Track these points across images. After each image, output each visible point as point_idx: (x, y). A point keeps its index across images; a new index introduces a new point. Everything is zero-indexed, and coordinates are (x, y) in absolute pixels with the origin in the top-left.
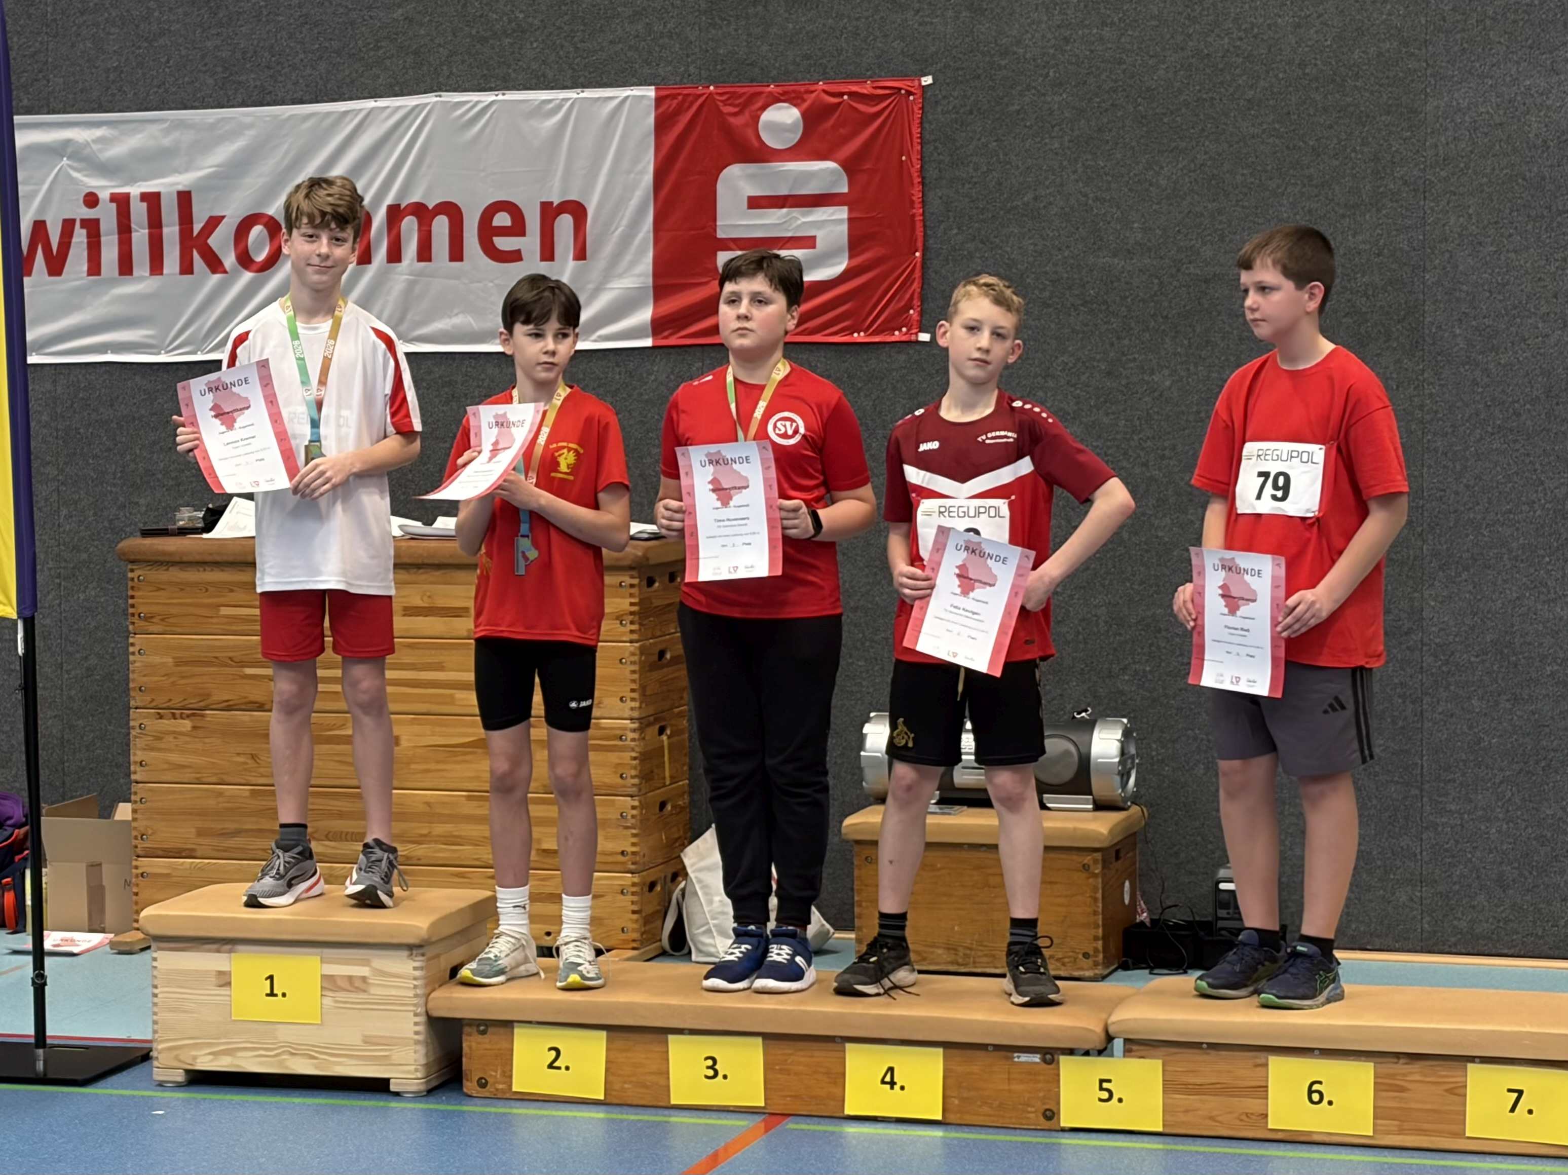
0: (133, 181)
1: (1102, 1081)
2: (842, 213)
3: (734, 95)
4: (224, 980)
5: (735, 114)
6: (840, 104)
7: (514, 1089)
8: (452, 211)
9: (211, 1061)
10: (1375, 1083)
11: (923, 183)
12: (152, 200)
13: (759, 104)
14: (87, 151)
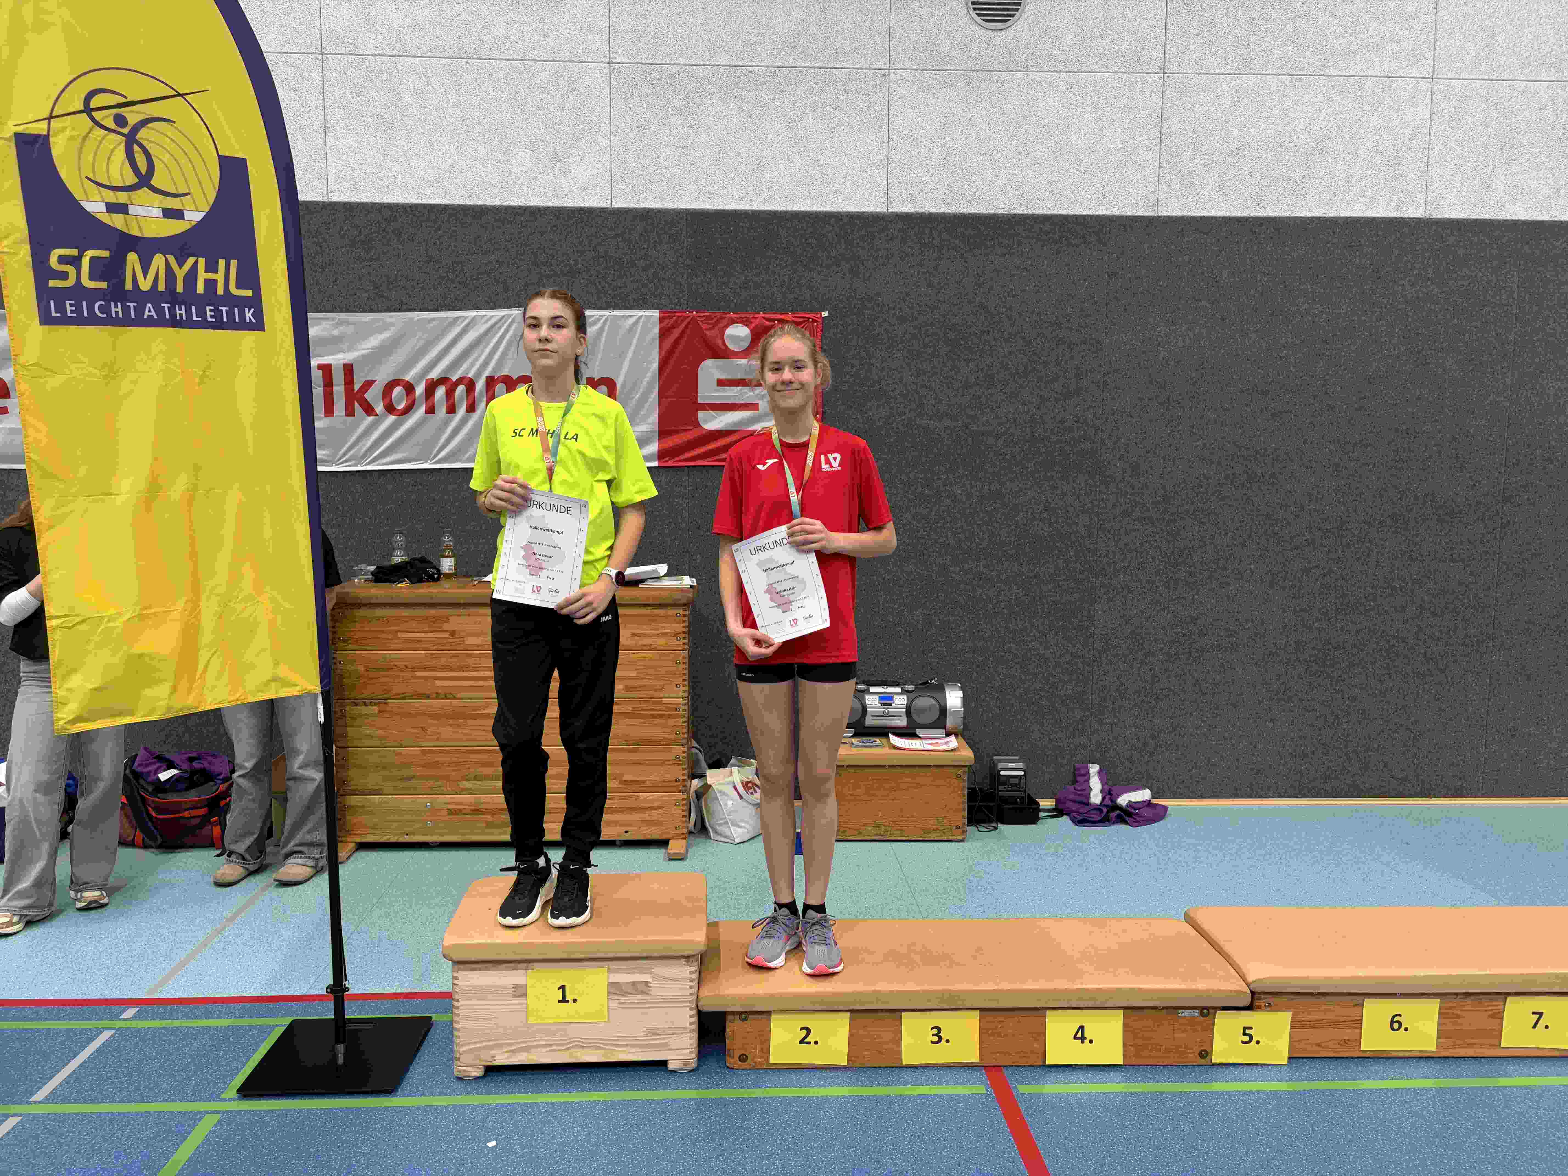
1: (1245, 1028)
3: (708, 318)
4: (521, 992)
5: (710, 329)
6: (773, 326)
7: (772, 1061)
9: (508, 1058)
10: (1440, 1013)
12: (327, 369)
13: (724, 324)
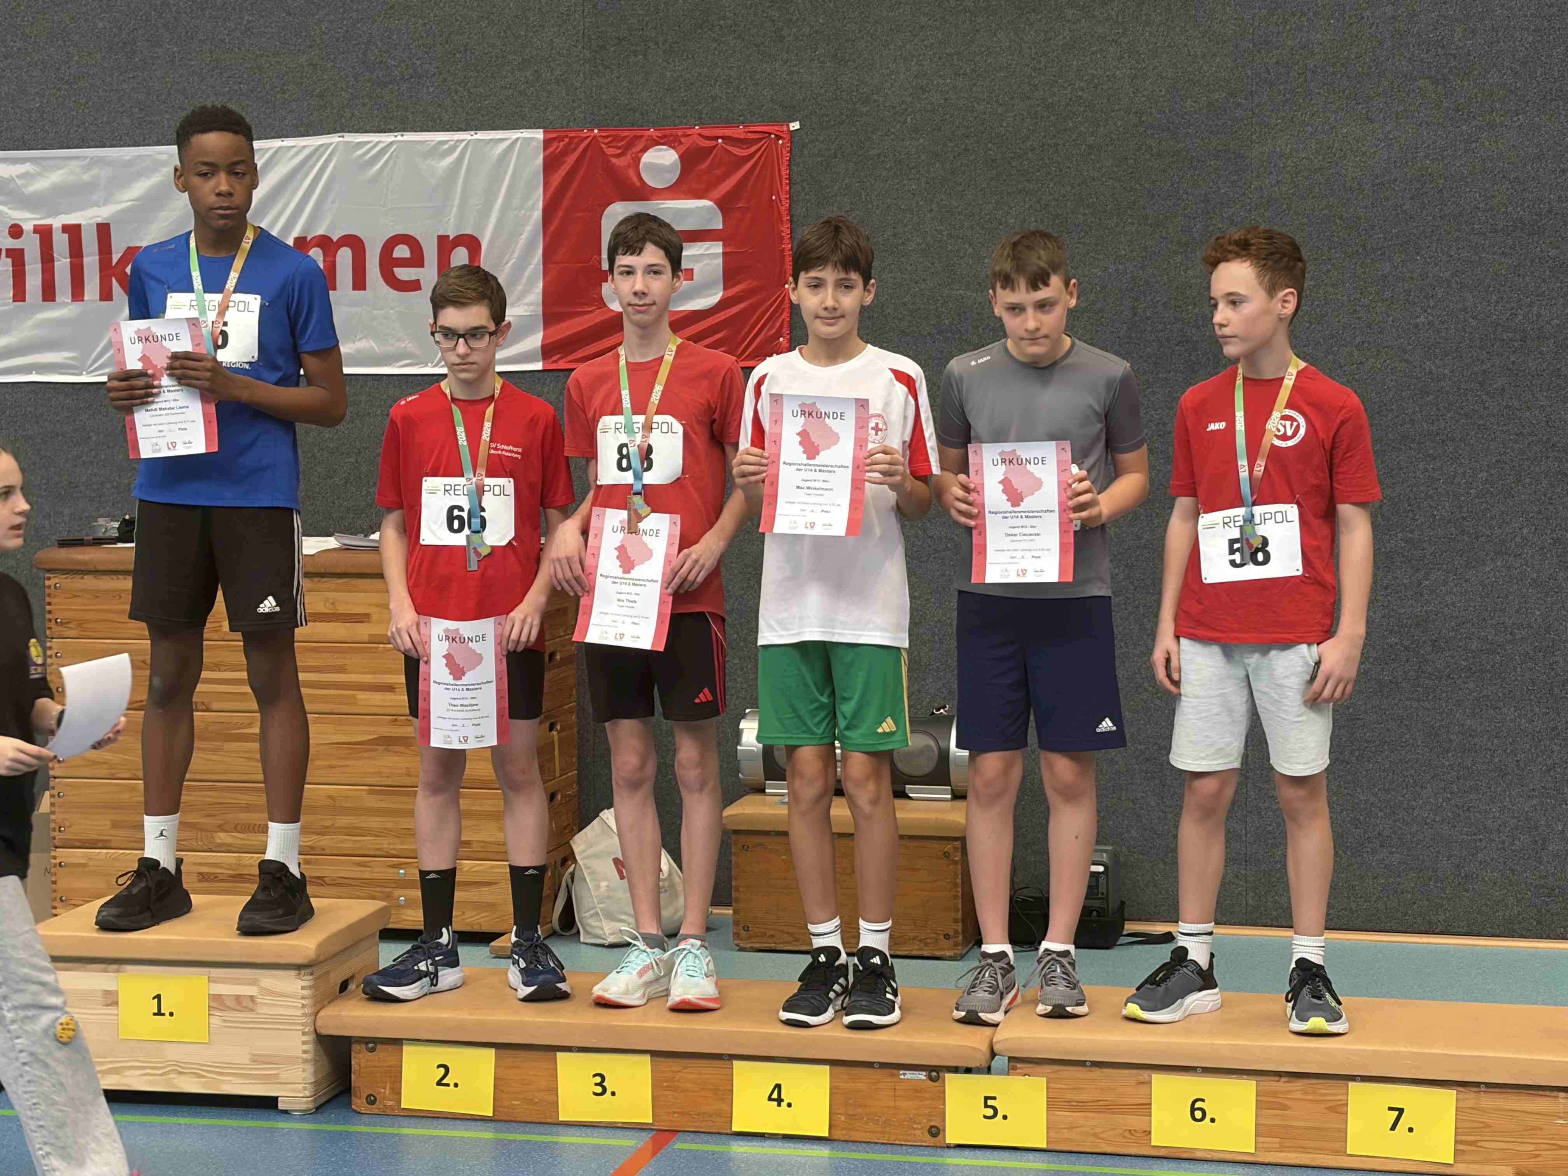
0: (55, 213)
1: (986, 1098)
2: (717, 248)
3: (617, 139)
4: (111, 999)
5: (618, 156)
6: (715, 146)
7: (404, 1105)
8: (355, 243)
10: (1257, 1101)
11: (791, 221)
12: (73, 232)
13: (639, 147)
14: (12, 186)
